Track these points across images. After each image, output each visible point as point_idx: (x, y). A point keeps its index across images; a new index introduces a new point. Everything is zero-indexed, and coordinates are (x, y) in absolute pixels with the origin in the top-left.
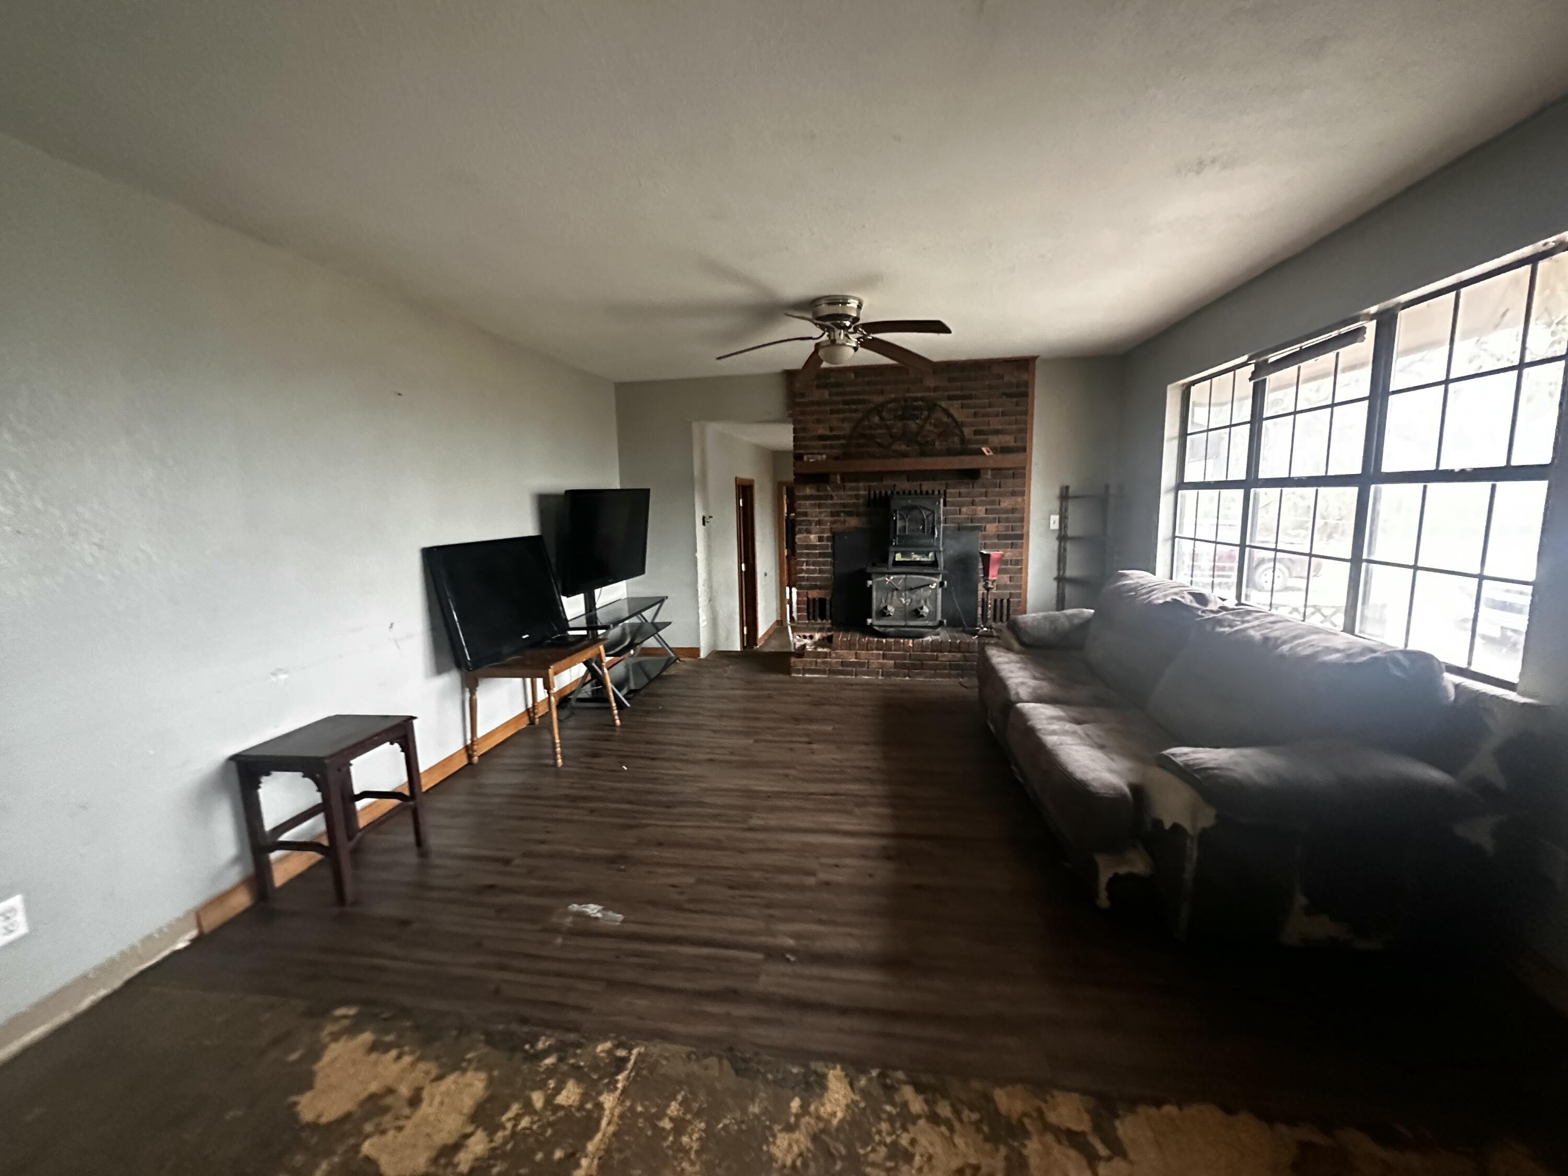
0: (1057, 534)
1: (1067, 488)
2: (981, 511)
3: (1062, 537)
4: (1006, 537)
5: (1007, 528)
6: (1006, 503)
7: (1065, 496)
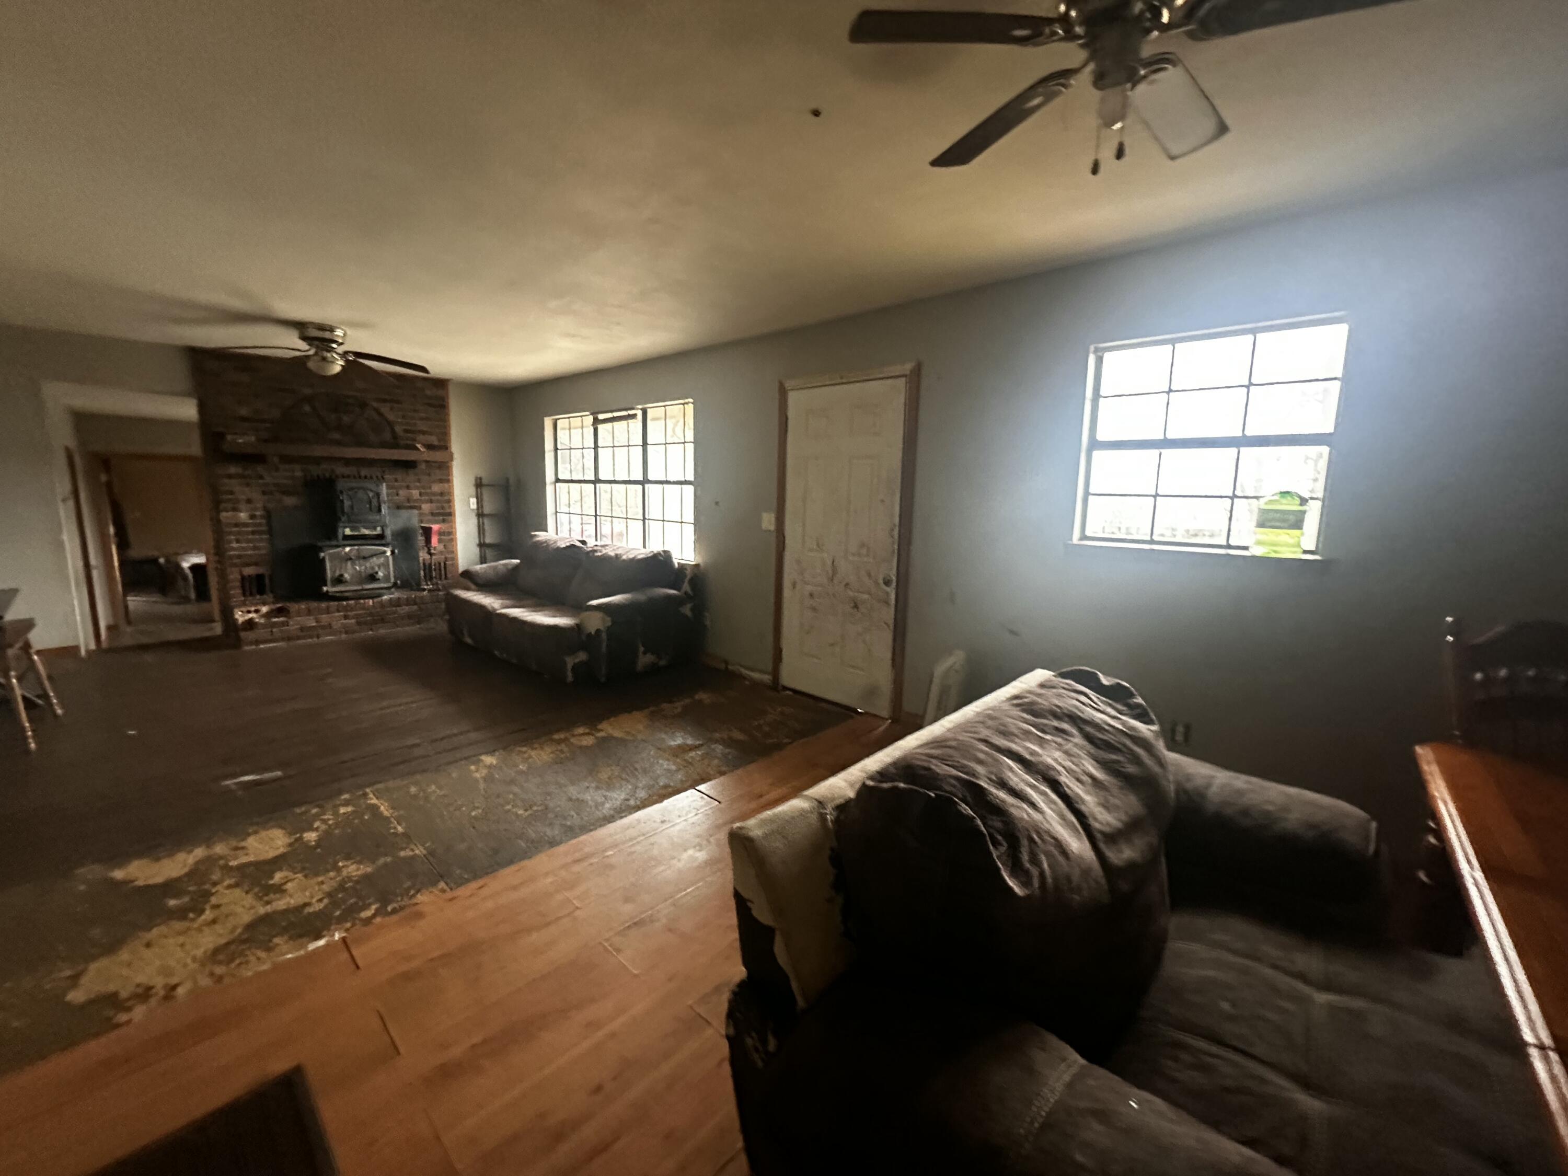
0: (476, 511)
1: (481, 479)
2: (415, 493)
3: (480, 515)
4: (439, 514)
5: (438, 508)
6: (436, 488)
7: (479, 484)
